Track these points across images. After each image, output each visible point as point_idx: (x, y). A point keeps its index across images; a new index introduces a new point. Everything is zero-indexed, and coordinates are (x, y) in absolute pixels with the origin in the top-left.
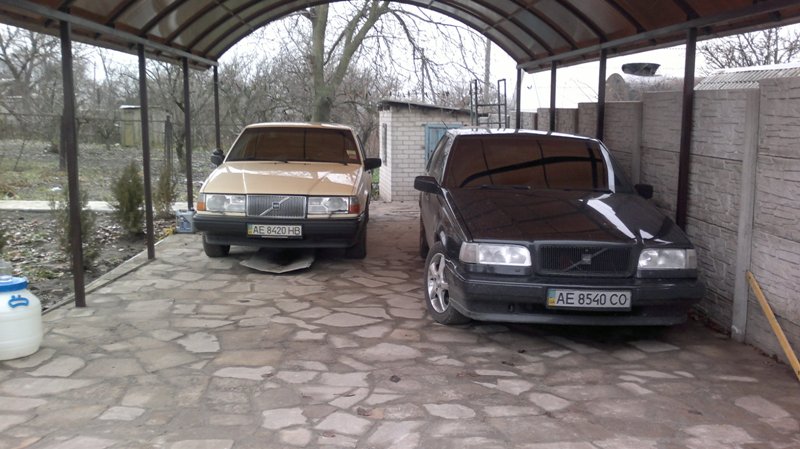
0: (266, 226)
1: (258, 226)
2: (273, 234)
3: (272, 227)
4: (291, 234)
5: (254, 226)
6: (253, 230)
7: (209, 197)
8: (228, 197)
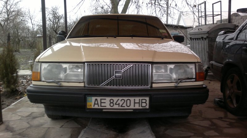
0: (108, 99)
1: (99, 99)
2: (116, 107)
3: (115, 99)
4: (137, 107)
5: (94, 99)
6: (93, 103)
7: (44, 66)
8: (65, 66)
